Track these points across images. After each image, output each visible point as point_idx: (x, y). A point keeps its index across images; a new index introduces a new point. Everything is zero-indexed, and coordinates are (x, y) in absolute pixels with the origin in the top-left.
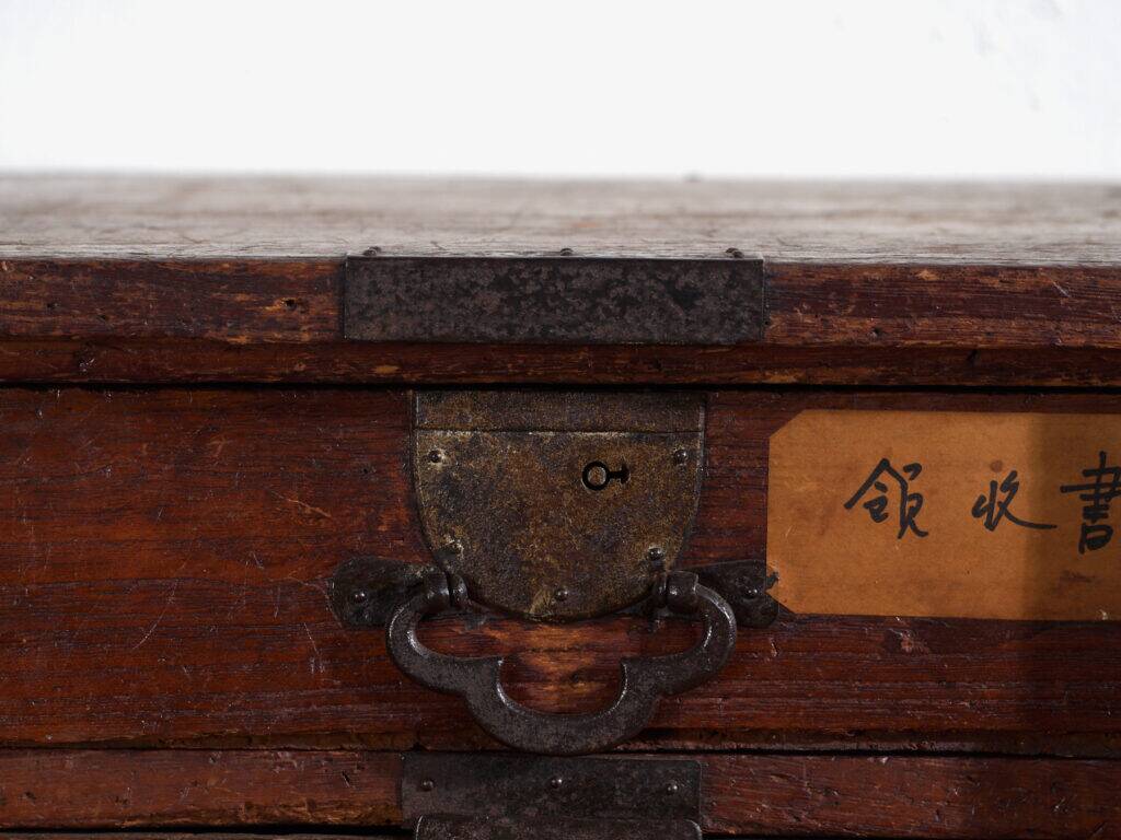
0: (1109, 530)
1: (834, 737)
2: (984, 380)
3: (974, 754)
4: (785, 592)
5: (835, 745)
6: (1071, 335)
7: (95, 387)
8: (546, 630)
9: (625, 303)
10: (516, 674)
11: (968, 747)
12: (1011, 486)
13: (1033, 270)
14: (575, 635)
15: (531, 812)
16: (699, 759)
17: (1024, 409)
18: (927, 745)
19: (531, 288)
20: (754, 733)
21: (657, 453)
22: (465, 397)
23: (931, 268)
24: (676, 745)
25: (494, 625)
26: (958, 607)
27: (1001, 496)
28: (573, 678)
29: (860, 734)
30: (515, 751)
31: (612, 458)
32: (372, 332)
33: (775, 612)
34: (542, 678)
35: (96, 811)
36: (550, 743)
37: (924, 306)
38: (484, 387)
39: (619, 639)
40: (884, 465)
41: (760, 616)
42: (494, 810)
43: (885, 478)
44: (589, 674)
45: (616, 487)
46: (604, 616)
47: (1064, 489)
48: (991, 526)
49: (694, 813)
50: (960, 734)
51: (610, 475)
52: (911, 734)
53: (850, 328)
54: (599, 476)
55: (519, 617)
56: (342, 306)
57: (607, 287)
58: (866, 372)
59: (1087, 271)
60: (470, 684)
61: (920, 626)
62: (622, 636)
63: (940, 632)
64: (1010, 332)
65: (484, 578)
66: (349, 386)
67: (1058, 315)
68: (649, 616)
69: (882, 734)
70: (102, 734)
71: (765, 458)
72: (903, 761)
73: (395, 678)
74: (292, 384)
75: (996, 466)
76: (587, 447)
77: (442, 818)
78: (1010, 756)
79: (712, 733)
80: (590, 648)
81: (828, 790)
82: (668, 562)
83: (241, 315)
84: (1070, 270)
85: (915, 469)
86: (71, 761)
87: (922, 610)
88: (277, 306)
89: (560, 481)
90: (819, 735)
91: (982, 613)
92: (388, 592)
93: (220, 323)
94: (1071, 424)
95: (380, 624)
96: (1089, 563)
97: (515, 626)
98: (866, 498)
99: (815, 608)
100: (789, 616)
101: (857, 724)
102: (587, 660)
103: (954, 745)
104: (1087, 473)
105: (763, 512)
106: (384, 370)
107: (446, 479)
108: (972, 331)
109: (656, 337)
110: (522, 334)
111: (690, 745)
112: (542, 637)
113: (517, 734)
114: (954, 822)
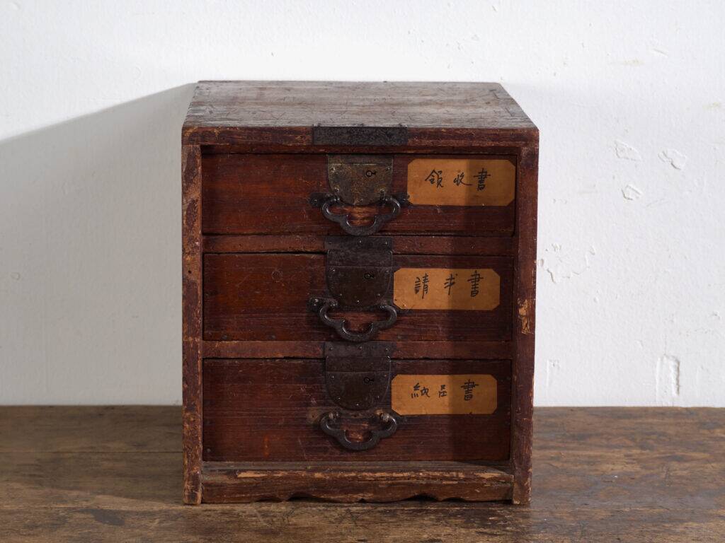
0: (484, 185)
1: (422, 232)
2: (456, 152)
3: (455, 236)
4: (411, 200)
5: (423, 234)
6: (476, 143)
7: (256, 154)
8: (357, 208)
9: (377, 137)
10: (351, 218)
11: (453, 234)
12: (462, 176)
13: (467, 129)
14: (364, 209)
15: (353, 249)
16: (392, 237)
17: (465, 159)
18: (443, 234)
19: (355, 133)
20: (404, 231)
21: (383, 169)
22: (339, 156)
23: (444, 129)
24: (387, 234)
25: (345, 207)
26: (450, 203)
27: (460, 178)
28: (364, 219)
29: (428, 231)
30: (349, 235)
31: (372, 170)
32: (320, 143)
33: (409, 204)
34: (357, 219)
35: (255, 249)
36: (358, 234)
37: (443, 137)
38: (344, 154)
39: (374, 210)
40: (434, 171)
41: (406, 205)
42: (345, 248)
43: (434, 174)
44: (367, 218)
45: (373, 176)
46: (370, 205)
47: (475, 176)
48: (458, 185)
49: (391, 249)
50: (450, 231)
51: (372, 173)
52: (439, 231)
53: (426, 142)
54: (370, 174)
55: (351, 205)
56: (313, 138)
57: (372, 133)
58: (430, 151)
59: (479, 129)
60: (340, 220)
61: (441, 207)
63: (447, 209)
64: (462, 143)
65: (344, 197)
66: (313, 154)
67: (472, 139)
68: (381, 204)
69: (433, 231)
70: (257, 232)
71: (407, 170)
72: (438, 237)
73: (323, 219)
74: (302, 153)
75: (459, 171)
76: (367, 167)
77: (334, 250)
78: (461, 236)
79: (395, 231)
80: (367, 212)
81: (421, 243)
82: (385, 193)
83: (291, 139)
84: (475, 129)
85: (441, 172)
86: (249, 238)
87: (442, 204)
88: (299, 137)
89: (361, 175)
90: (418, 232)
91: (456, 204)
92: (322, 200)
93: (285, 141)
94: (475, 162)
95: (320, 207)
96: (480, 193)
97: (350, 207)
98: (430, 178)
99: (418, 203)
100: (412, 205)
101: (428, 229)
102: (367, 215)
103: (450, 234)
104: (479, 173)
105: (406, 182)
106: (321, 150)
107: (335, 174)
108: (454, 143)
109: (383, 144)
110: (353, 143)
111: (390, 234)
112: (357, 210)
113: (351, 232)
114: (449, 251)
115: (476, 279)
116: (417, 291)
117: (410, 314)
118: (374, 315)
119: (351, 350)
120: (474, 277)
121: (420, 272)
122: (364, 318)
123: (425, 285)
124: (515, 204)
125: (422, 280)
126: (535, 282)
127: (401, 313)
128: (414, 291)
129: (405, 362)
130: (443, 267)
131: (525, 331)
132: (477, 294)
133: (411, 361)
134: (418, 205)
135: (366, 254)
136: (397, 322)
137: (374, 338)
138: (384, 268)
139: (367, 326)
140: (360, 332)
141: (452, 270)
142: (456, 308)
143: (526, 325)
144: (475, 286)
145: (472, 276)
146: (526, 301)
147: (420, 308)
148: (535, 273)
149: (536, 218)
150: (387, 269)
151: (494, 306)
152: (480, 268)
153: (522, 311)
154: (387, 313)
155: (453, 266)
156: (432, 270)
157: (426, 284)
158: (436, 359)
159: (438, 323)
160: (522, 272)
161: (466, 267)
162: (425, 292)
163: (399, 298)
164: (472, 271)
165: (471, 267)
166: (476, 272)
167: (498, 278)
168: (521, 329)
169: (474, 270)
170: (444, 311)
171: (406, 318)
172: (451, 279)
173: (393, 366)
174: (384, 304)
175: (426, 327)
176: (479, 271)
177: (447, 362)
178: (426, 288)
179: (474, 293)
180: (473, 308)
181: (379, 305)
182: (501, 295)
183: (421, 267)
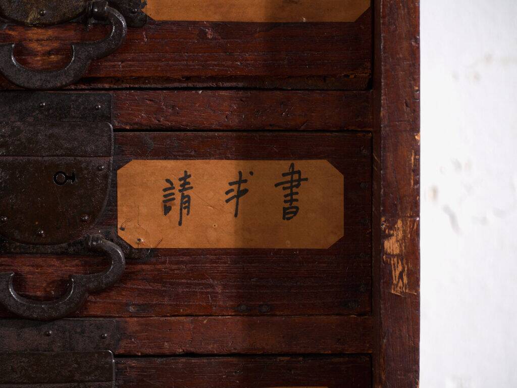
1: (175, 80)
4: (150, 10)
5: (176, 85)
8: (35, 30)
10: (21, 52)
11: (241, 85)
14: (50, 32)
15: (30, 119)
16: (111, 93)
18: (221, 84)
20: (138, 79)
24: (100, 86)
25: (11, 29)
26: (234, 16)
28: (49, 53)
29: (188, 79)
33: (146, 19)
34: (34, 54)
36: (38, 84)
39: (71, 34)
41: (139, 23)
42: (13, 118)
44: (57, 51)
46: (64, 23)
49: (109, 119)
50: (236, 79)
52: (212, 78)
55: (23, 24)
61: (216, 26)
62: (73, 33)
63: (227, 29)
68: (85, 22)
69: (198, 78)
72: (209, 92)
78: (260, 89)
79: (117, 80)
80: (57, 38)
81: (173, 107)
87: (217, 18)
90: (168, 80)
91: (246, 20)
97: (20, 29)
99: (165, 18)
100: (152, 22)
101: (186, 74)
102: (56, 45)
103: (234, 84)
111: (107, 86)
112: (33, 34)
113: (21, 79)
114: (234, 122)
115: (294, 181)
116: (167, 210)
117: (153, 260)
118: (76, 262)
119: (31, 337)
120: (288, 178)
121: (172, 168)
122: (58, 268)
123: (183, 197)
124: (371, 17)
125: (177, 184)
126: (417, 182)
127: (134, 256)
128: (160, 211)
129: (143, 363)
130: (223, 156)
131: (399, 287)
132: (295, 213)
133: (159, 360)
134: (165, 23)
135: (56, 130)
136: (125, 277)
137: (78, 311)
138: (95, 162)
139: (63, 285)
140: (47, 298)
141: (241, 162)
142: (253, 245)
143: (401, 276)
144: (291, 198)
145: (284, 175)
146: (400, 223)
147: (174, 244)
148: (417, 161)
149: (417, 41)
150: (103, 163)
151: (333, 239)
152: (301, 158)
153: (392, 246)
154: (103, 257)
155: (244, 154)
156: (199, 163)
157: (186, 193)
158: (213, 355)
159: (213, 279)
160: (390, 158)
161: (270, 156)
162: (185, 211)
163: (130, 225)
164: (284, 165)
165: (282, 156)
166: (292, 165)
167: (339, 180)
168: (389, 283)
169: (290, 162)
170: (226, 252)
171: (144, 267)
172: (241, 181)
173: (120, 372)
174: (96, 236)
175: (189, 285)
176: (300, 165)
177: (234, 360)
178: (186, 202)
179: (290, 212)
180: (288, 245)
181: (87, 239)
182: (347, 217)
183: (175, 158)
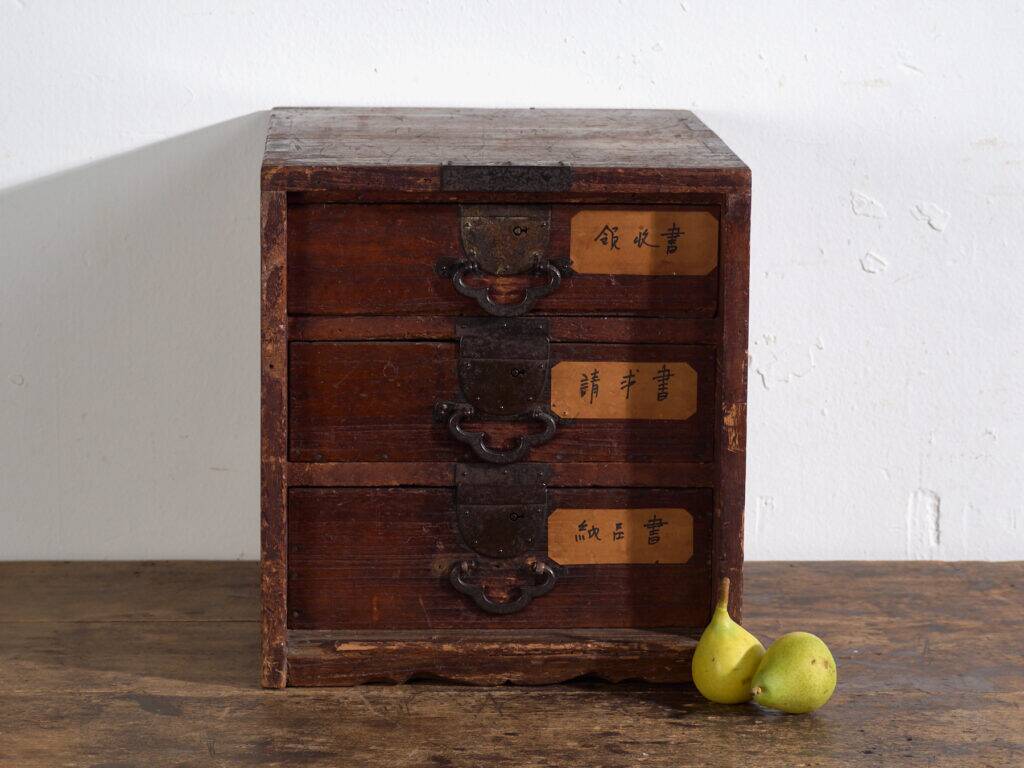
0: (676, 247)
1: (590, 311)
2: (638, 202)
3: (634, 317)
4: (576, 267)
5: (591, 314)
6: (664, 189)
7: (362, 204)
8: (502, 279)
9: (528, 179)
10: (493, 293)
11: (632, 314)
12: (646, 234)
13: (653, 169)
14: (511, 280)
15: (497, 335)
16: (549, 318)
17: (650, 210)
18: (620, 314)
19: (499, 175)
20: (566, 310)
21: (536, 224)
22: (477, 207)
23: (622, 169)
24: (541, 314)
25: (485, 277)
26: (630, 271)
27: (643, 237)
28: (510, 293)
29: (598, 310)
30: (491, 316)
31: (523, 225)
32: (451, 188)
33: (573, 273)
34: (500, 293)
35: (360, 335)
36: (503, 314)
37: (620, 180)
38: (483, 204)
39: (524, 281)
40: (607, 227)
41: (569, 274)
42: (485, 334)
43: (607, 231)
44: (515, 292)
45: (524, 234)
46: (520, 274)
47: (662, 235)
48: (639, 246)
49: (547, 335)
50: (630, 310)
51: (522, 231)
52: (614, 310)
53: (597, 187)
54: (518, 231)
55: (494, 275)
56: (441, 181)
57: (523, 174)
58: (601, 200)
59: (669, 169)
60: (478, 295)
61: (616, 277)
62: (525, 281)
63: (623, 279)
64: (646, 188)
65: (483, 263)
66: (441, 203)
67: (660, 183)
68: (534, 274)
70: (364, 312)
71: (570, 225)
72: (612, 319)
73: (455, 294)
74: (425, 203)
75: (641, 228)
76: (515, 222)
77: (469, 337)
78: (645, 317)
79: (552, 310)
80: (515, 284)
81: (588, 328)
82: (540, 257)
83: (411, 183)
84: (664, 169)
85: (616, 229)
86: (352, 319)
87: (618, 272)
88: (422, 181)
89: (506, 232)
90: (586, 311)
91: (637, 273)
92: (453, 267)
93: (403, 186)
94: (663, 214)
95: (451, 277)
96: (669, 258)
97: (492, 277)
98: (601, 237)
99: (585, 272)
100: (577, 274)
101: (597, 307)
102: (514, 288)
103: (628, 314)
104: (669, 230)
105: (569, 242)
106: (452, 199)
107: (471, 232)
108: (634, 188)
109: (537, 190)
110: (496, 189)
111: (546, 314)
112: (501, 281)
113: (493, 311)
114: (627, 338)
115: (665, 376)
116: (583, 394)
117: (573, 426)
118: (524, 426)
119: (493, 475)
120: (662, 374)
121: (587, 367)
122: (512, 430)
123: (594, 385)
124: (718, 273)
125: (590, 377)
126: (746, 380)
127: (562, 423)
128: (579, 394)
129: (566, 492)
130: (619, 360)
131: (733, 447)
132: (665, 397)
133: (575, 491)
134: (585, 275)
135: (513, 342)
136: (556, 437)
137: (524, 458)
138: (537, 362)
139: (515, 442)
140: (504, 450)
141: (632, 364)
142: (638, 417)
143: (734, 440)
144: (663, 387)
145: (659, 372)
146: (734, 406)
147: (587, 416)
148: (746, 367)
149: (748, 291)
150: (543, 363)
151: (689, 414)
152: (670, 361)
153: (729, 420)
154: (542, 424)
155: (633, 359)
156: (604, 364)
157: (595, 383)
158: (610, 487)
159: (612, 438)
160: (729, 366)
161: (650, 360)
162: (594, 395)
163: (559, 403)
164: (659, 366)
165: (658, 360)
166: (664, 366)
167: (694, 375)
168: (727, 444)
169: (663, 364)
170: (620, 421)
171: (568, 430)
172: (631, 376)
173: (550, 498)
174: (538, 410)
175: (596, 442)
176: (669, 365)
177: (624, 491)
178: (595, 389)
179: (662, 396)
180: (661, 417)
181: (531, 412)
182: (699, 399)
183: (589, 360)
